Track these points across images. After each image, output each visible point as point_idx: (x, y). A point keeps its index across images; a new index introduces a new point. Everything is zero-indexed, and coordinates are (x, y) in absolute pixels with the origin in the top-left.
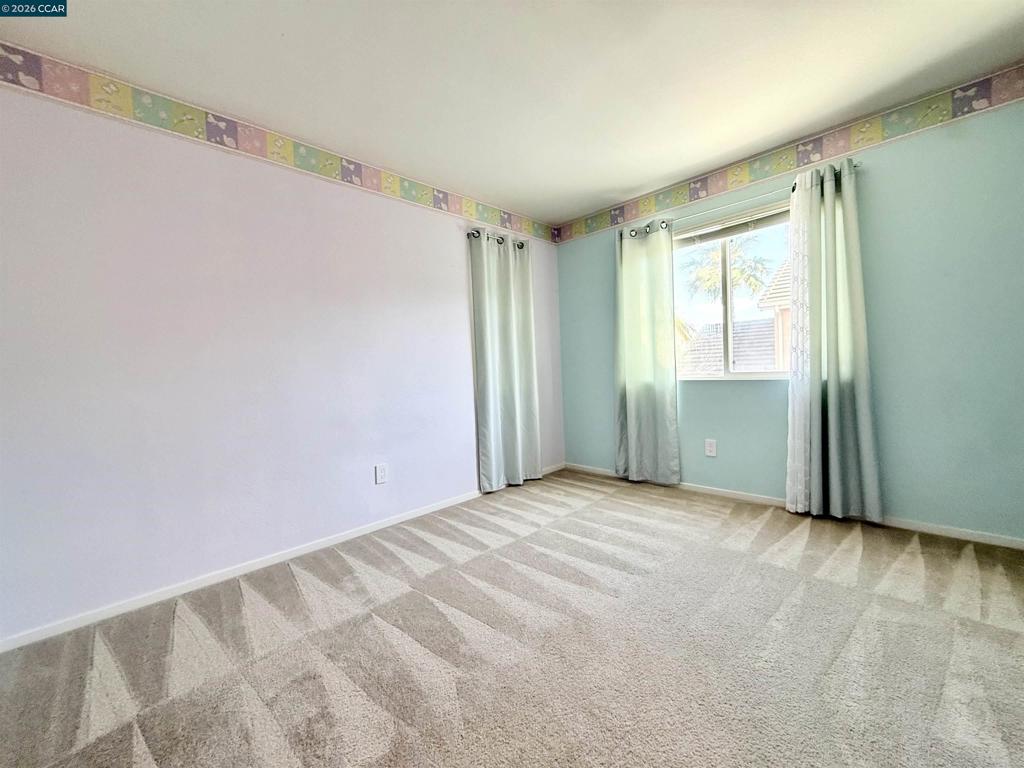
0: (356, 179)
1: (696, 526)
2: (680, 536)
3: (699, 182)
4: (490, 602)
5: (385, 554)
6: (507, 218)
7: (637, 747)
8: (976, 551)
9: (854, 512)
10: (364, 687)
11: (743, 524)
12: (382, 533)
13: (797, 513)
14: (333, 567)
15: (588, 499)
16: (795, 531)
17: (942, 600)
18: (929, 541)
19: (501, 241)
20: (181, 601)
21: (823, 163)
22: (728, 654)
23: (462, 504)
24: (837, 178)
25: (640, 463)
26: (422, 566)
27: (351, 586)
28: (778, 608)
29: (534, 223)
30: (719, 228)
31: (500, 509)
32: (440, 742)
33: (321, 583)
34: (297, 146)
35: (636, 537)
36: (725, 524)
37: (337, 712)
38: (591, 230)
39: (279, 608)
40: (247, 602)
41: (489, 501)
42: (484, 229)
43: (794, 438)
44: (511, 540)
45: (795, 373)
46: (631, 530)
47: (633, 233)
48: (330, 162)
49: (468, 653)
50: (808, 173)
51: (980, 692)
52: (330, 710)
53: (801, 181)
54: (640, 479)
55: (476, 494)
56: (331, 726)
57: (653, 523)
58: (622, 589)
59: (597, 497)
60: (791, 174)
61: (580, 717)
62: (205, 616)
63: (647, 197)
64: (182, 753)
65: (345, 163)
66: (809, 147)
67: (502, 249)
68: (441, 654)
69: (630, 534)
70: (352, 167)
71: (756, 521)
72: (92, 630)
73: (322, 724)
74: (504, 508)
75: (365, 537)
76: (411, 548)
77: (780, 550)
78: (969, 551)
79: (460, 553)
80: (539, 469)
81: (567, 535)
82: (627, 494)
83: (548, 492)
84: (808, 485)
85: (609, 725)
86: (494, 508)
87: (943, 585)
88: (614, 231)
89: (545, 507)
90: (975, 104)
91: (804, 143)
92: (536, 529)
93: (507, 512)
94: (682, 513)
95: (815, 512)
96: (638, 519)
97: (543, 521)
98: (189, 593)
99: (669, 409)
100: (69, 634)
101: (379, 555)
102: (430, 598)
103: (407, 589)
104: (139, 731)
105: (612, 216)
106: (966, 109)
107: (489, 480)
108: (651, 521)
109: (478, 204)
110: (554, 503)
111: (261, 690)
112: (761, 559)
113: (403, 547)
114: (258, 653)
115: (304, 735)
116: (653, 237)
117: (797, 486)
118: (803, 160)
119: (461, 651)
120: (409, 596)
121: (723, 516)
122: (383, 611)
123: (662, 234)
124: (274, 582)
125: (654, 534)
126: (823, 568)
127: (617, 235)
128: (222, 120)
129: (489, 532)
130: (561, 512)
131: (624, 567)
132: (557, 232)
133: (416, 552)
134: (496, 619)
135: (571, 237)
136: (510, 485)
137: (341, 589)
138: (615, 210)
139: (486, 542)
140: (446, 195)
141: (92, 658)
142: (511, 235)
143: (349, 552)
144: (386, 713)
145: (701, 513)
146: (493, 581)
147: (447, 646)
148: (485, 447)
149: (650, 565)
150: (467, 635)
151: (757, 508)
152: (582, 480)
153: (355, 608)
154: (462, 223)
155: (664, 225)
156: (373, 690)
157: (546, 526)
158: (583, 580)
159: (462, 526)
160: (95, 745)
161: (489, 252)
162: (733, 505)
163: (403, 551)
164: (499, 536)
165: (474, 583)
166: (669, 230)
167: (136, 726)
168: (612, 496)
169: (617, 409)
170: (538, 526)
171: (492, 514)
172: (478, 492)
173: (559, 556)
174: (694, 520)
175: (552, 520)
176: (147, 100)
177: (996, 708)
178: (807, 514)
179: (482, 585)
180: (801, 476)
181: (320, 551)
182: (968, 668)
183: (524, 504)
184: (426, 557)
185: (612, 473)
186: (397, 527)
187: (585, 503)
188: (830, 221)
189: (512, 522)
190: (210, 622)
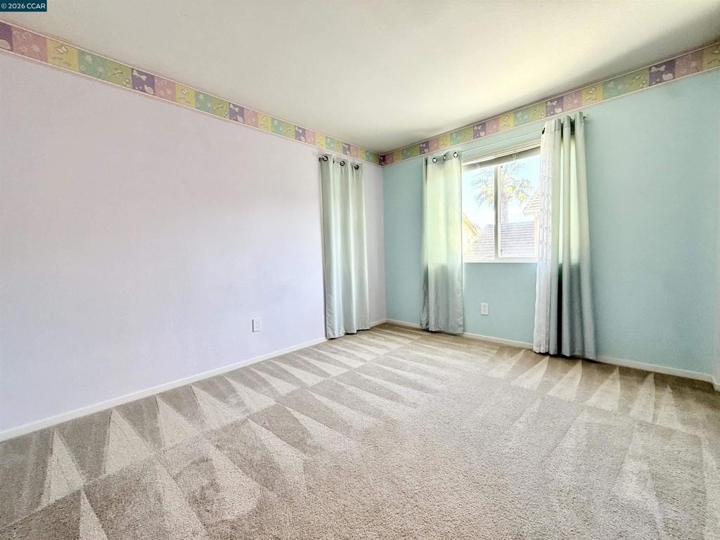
0: (240, 118)
1: (472, 361)
2: (461, 368)
3: (480, 126)
4: (328, 411)
5: (259, 380)
6: (347, 148)
7: (422, 503)
8: (655, 378)
9: (577, 353)
10: (240, 467)
11: (504, 360)
12: (258, 365)
13: (540, 353)
14: (222, 388)
15: (399, 343)
16: (538, 364)
17: (629, 409)
18: (625, 371)
19: (343, 164)
20: (114, 410)
21: (563, 115)
22: (486, 444)
23: (313, 347)
24: (572, 125)
25: (437, 319)
26: (283, 387)
27: (233, 401)
28: (521, 414)
29: (367, 152)
30: (493, 158)
31: (339, 350)
32: (291, 501)
33: (214, 399)
34: (198, 94)
35: (431, 369)
36: (492, 360)
37: (221, 482)
38: (407, 157)
39: (184, 415)
40: (161, 411)
41: (333, 345)
42: (331, 155)
43: (539, 303)
44: (346, 370)
45: (541, 259)
46: (428, 364)
47: (435, 160)
48: (221, 105)
49: (313, 444)
50: (553, 122)
51: (645, 467)
52: (217, 481)
53: (548, 127)
54: (437, 330)
55: (324, 339)
56: (218, 491)
57: (443, 359)
58: (419, 403)
59: (407, 342)
60: (543, 121)
61: (385, 485)
62: (131, 420)
63: (444, 135)
64: (115, 509)
65: (231, 106)
66: (555, 103)
67: (343, 169)
68: (294, 445)
69: (426, 366)
70: (237, 109)
71: (513, 358)
72: (52, 430)
73: (212, 490)
74: (343, 349)
75: (245, 368)
76: (276, 376)
77: (527, 377)
78: (651, 378)
79: (310, 379)
80: (367, 322)
81: (385, 367)
82: (427, 340)
83: (374, 338)
84: (548, 335)
85: (403, 489)
86: (335, 349)
87: (631, 400)
88: (421, 158)
89: (369, 348)
90: (664, 77)
91: (551, 100)
92: (364, 363)
93: (344, 352)
94: (463, 353)
95: (552, 353)
96: (434, 357)
97: (368, 358)
98: (121, 406)
99: (457, 283)
100: (35, 433)
101: (254, 380)
102: (288, 409)
103: (273, 403)
104: (85, 495)
105: (420, 148)
106: (658, 80)
107: (333, 330)
108: (442, 358)
109: (327, 138)
110: (377, 346)
111: (170, 469)
112: (513, 383)
113: (271, 375)
114: (168, 445)
115: (198, 497)
116: (448, 163)
117: (540, 335)
118: (550, 112)
119: (308, 443)
120: (274, 407)
121: (491, 355)
122: (256, 417)
123: (455, 161)
124: (181, 399)
125: (443, 367)
126: (553, 389)
127: (424, 160)
128: (144, 74)
129: (331, 365)
130: (382, 352)
131: (422, 388)
132: (383, 158)
133: (280, 378)
134: (333, 422)
135: (392, 162)
136: (347, 334)
137: (228, 403)
138: (423, 144)
139: (328, 372)
140: (304, 131)
141: (51, 449)
142: (350, 160)
143: (233, 378)
144: (255, 483)
145: (476, 353)
146: (332, 397)
147: (298, 440)
148: (330, 307)
149: (439, 387)
150: (312, 433)
151: (514, 350)
152: (398, 331)
153: (236, 415)
154: (316, 151)
155: (456, 155)
156: (247, 468)
157: (370, 361)
158: (393, 397)
159: (313, 361)
160: (55, 505)
161: (335, 172)
162: (498, 348)
163: (271, 377)
164: (338, 368)
165: (319, 399)
166: (459, 159)
167: (83, 494)
168: (417, 341)
169: (422, 282)
170: (365, 361)
171: (333, 353)
172: (325, 338)
173: (379, 381)
174: (470, 357)
175: (374, 357)
176: (89, 58)
177: (655, 477)
178: (547, 354)
179: (324, 400)
180: (544, 328)
181: (213, 377)
182: (640, 452)
183: (355, 346)
184: (287, 382)
185: (418, 326)
186: (267, 362)
187: (397, 346)
188: (566, 154)
189: (348, 359)
190: (135, 425)
